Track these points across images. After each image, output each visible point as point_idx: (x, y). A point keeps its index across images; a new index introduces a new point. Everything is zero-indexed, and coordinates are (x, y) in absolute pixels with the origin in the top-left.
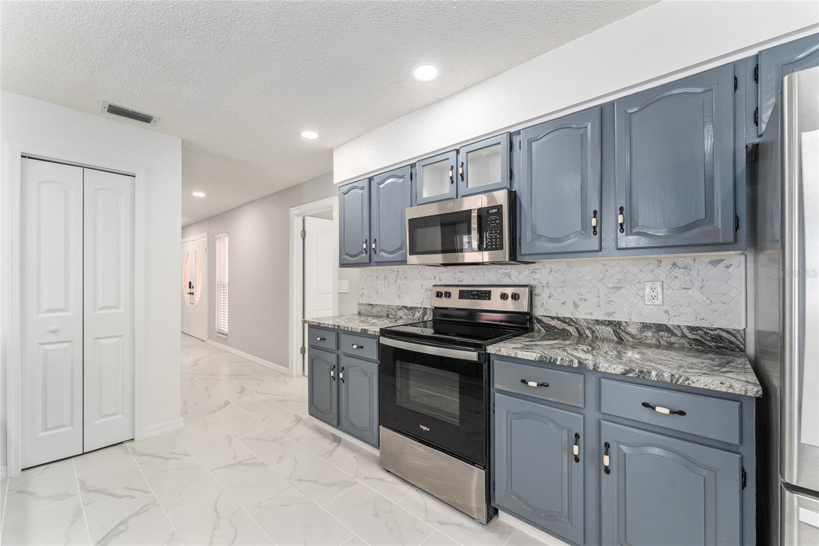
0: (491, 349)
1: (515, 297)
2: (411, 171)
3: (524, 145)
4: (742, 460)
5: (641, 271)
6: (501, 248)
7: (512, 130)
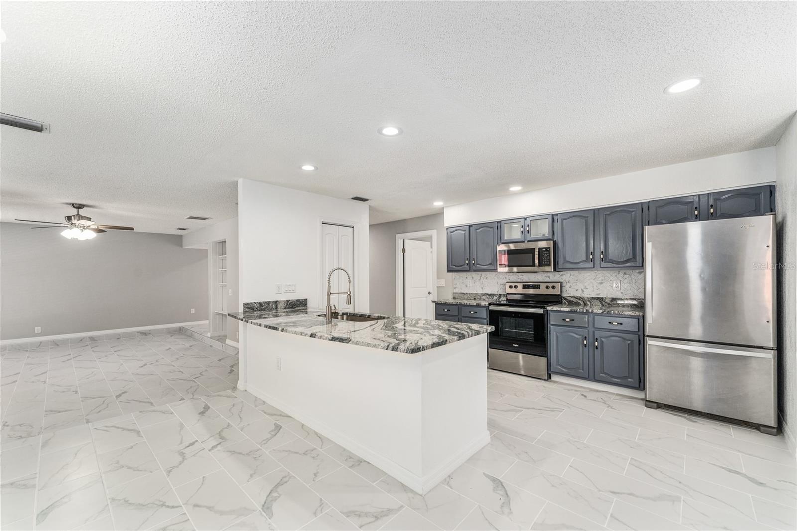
0: (549, 308)
1: (553, 288)
2: (498, 226)
3: (560, 221)
4: (639, 336)
5: (611, 276)
7: (553, 213)
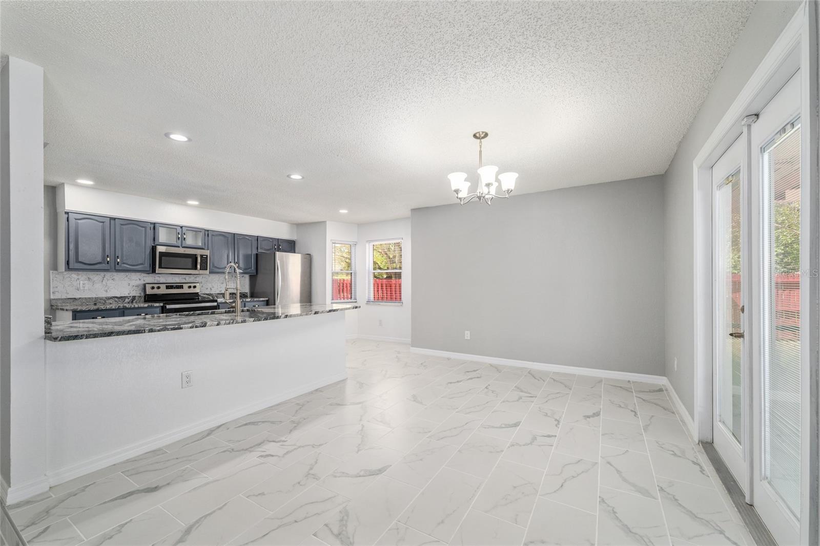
1: (194, 287)
3: (210, 236)
6: (207, 269)
7: (207, 229)
